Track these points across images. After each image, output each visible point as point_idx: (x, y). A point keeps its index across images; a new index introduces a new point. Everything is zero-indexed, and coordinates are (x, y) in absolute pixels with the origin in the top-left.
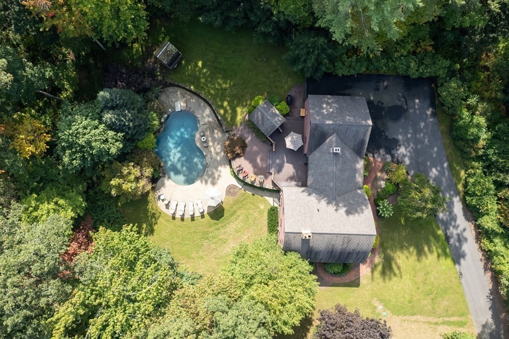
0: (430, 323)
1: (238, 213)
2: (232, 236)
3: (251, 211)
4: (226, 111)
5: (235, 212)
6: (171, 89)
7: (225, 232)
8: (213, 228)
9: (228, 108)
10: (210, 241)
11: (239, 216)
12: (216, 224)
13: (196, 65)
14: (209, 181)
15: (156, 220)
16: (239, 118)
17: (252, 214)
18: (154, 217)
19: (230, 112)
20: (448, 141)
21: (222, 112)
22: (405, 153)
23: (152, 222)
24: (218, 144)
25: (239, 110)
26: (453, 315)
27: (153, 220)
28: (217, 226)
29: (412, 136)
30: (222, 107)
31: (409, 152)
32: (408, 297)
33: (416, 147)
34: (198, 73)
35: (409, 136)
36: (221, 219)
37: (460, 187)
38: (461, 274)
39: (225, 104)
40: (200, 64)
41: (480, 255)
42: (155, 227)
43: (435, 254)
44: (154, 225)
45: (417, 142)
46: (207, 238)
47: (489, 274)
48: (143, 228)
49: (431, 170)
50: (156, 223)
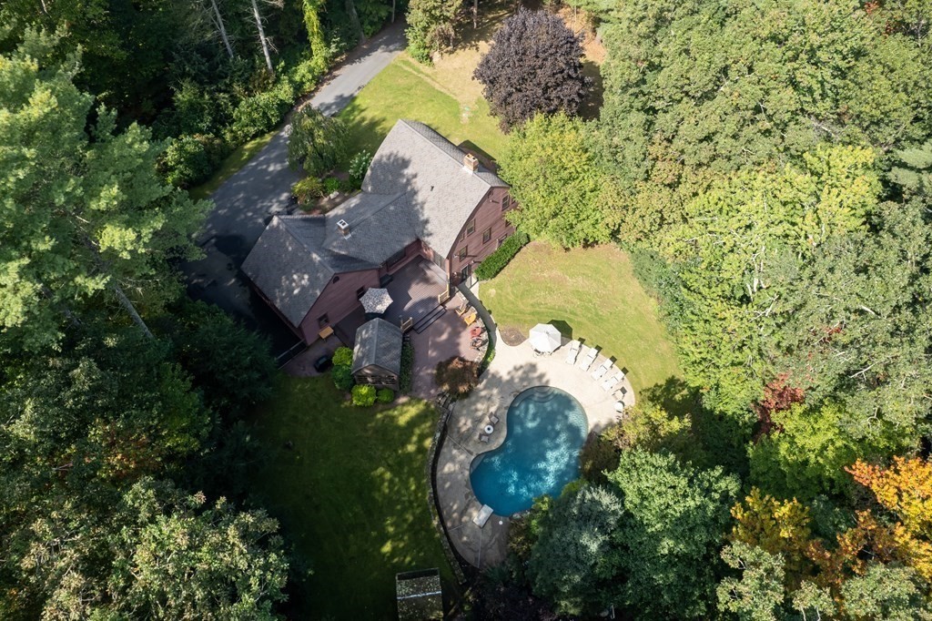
0: (433, 79)
1: (529, 309)
2: (562, 291)
3: (511, 298)
4: (422, 438)
5: (533, 314)
6: (469, 556)
7: (567, 302)
8: (579, 319)
9: (415, 439)
10: (595, 309)
11: (532, 305)
12: (571, 320)
13: (394, 551)
14: (536, 375)
15: (655, 391)
16: (412, 411)
17: (513, 293)
18: (654, 396)
19: (417, 431)
20: (221, 178)
21: (428, 443)
22: (276, 204)
23: (663, 392)
24: (477, 410)
25: (403, 420)
26: (406, 71)
27: (658, 393)
28: (572, 317)
29: (248, 211)
30: (421, 450)
31: (271, 202)
32: (430, 105)
33: (258, 199)
34: (406, 538)
35: (250, 214)
36: (559, 319)
37: (268, 138)
38: (359, 88)
39: (411, 448)
40: (387, 548)
41: (325, 87)
42: (662, 382)
43: (363, 114)
44: (661, 386)
45: (249, 203)
46: (597, 315)
47: (336, 73)
48: (682, 396)
49: (272, 171)
50: (656, 385)
